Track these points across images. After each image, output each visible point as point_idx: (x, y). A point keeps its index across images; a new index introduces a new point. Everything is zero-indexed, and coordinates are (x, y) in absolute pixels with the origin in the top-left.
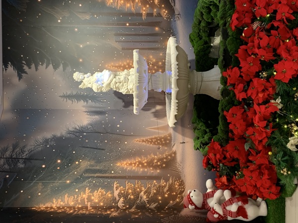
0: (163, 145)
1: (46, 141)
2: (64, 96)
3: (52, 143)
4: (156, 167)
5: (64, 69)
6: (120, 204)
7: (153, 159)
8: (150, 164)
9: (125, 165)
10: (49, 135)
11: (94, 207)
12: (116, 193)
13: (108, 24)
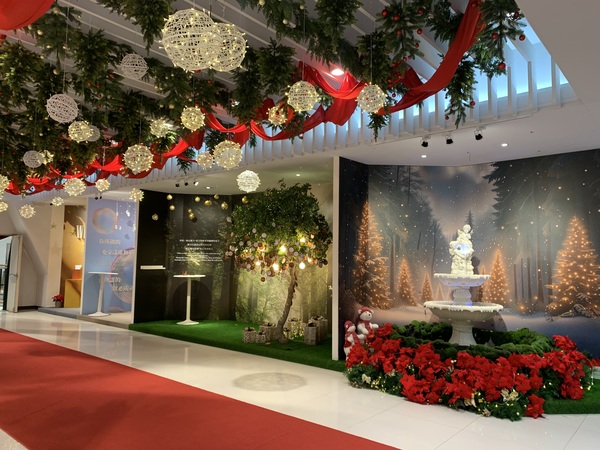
0: (423, 296)
3: (424, 209)
4: (402, 289)
5: (494, 214)
6: (369, 262)
7: (409, 287)
8: (404, 285)
9: (403, 266)
11: (366, 244)
12: (379, 259)
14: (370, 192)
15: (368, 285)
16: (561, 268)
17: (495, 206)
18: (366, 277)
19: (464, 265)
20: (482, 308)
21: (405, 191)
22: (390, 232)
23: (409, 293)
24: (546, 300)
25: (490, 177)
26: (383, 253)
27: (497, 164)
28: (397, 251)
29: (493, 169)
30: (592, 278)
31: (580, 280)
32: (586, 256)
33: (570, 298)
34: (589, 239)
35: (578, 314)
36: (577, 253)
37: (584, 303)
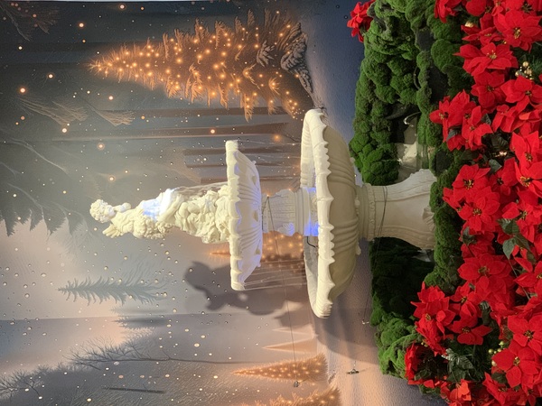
0: (305, 378)
1: (24, 380)
2: (70, 289)
5: (72, 229)
10: (29, 369)
13: (171, 133)
16: (205, 92)
30: (223, 41)
32: (178, 49)
34: (142, 44)
35: (301, 63)
36: (171, 63)
37: (276, 55)
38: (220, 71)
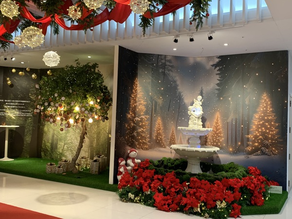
0: (170, 142)
1: (175, 82)
2: (202, 89)
3: (173, 85)
4: (157, 137)
6: (137, 119)
7: (161, 136)
8: (159, 134)
9: (159, 121)
10: (178, 83)
11: (135, 107)
12: (143, 117)
13: (243, 115)
14: (139, 72)
15: (135, 134)
16: (255, 125)
17: (218, 85)
18: (134, 129)
19: (196, 122)
20: (207, 150)
21: (162, 72)
22: (152, 99)
23: (161, 139)
24: (245, 145)
25: (216, 66)
26: (146, 113)
27: (221, 57)
28: (155, 111)
29: (217, 60)
30: (272, 131)
31: (265, 132)
32: (270, 118)
33: (260, 144)
34: (272, 107)
35: (263, 153)
36: (265, 115)
37: (267, 146)
38: (262, 129)
